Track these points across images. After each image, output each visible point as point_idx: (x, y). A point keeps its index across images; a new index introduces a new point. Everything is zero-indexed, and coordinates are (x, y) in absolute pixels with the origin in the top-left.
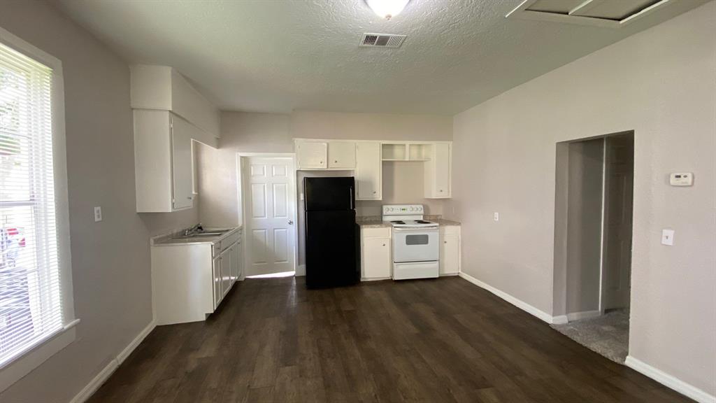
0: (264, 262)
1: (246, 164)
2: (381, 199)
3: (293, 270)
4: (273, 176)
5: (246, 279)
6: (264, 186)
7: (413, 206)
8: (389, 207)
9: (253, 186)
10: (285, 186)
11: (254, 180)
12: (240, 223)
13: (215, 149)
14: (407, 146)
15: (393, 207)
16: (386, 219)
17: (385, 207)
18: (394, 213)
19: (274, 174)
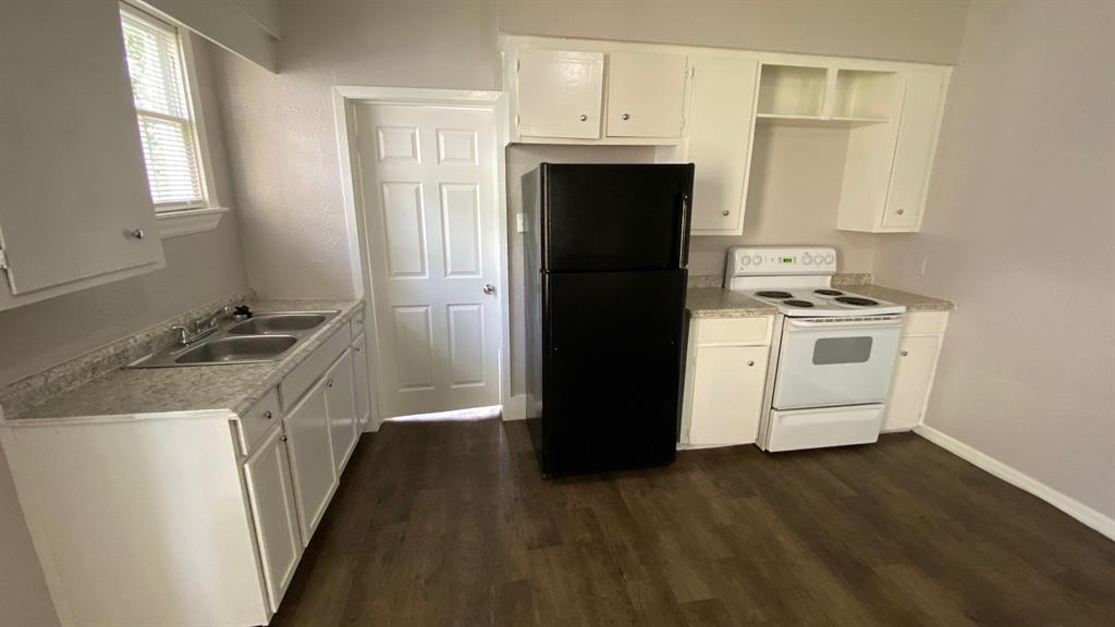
0: (428, 385)
1: (362, 124)
2: (740, 232)
3: (498, 404)
4: (439, 162)
5: (385, 426)
6: (417, 191)
7: (813, 252)
8: (751, 252)
9: (386, 189)
10: (475, 191)
11: (390, 170)
12: (359, 294)
13: (270, 74)
14: (832, 76)
15: (762, 252)
16: (739, 285)
17: (739, 255)
18: (762, 269)
19: (443, 156)
